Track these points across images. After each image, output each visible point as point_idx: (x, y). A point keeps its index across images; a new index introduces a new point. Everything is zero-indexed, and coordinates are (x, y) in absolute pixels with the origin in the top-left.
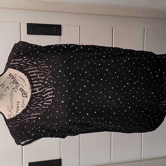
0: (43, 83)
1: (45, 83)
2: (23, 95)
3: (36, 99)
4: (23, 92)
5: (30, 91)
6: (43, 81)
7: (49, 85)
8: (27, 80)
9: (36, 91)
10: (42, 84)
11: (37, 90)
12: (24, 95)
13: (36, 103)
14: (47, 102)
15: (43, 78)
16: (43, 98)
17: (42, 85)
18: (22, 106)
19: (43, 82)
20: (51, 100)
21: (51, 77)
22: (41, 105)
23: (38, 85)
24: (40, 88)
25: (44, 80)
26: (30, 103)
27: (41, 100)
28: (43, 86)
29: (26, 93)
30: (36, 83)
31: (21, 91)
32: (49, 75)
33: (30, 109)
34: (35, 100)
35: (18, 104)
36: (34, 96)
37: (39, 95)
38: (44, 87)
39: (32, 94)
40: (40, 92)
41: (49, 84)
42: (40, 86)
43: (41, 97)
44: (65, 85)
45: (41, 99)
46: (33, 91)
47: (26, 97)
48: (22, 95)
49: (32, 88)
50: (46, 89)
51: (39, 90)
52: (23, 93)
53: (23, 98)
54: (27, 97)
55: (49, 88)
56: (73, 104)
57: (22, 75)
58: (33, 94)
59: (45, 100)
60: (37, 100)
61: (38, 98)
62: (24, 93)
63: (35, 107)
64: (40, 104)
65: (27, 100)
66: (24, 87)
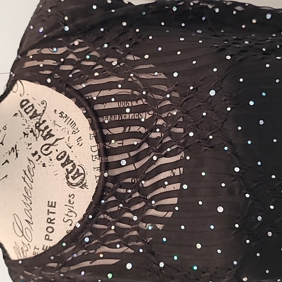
0: (145, 138)
1: (154, 135)
2: (70, 180)
3: (116, 194)
4: (69, 167)
5: (97, 163)
6: (143, 130)
7: (168, 144)
8: (83, 124)
9: (118, 165)
10: (139, 141)
11: (124, 163)
12: (73, 178)
13: (116, 209)
14: (157, 208)
15: (144, 117)
16: (144, 191)
17: (140, 145)
18: (67, 218)
19: (147, 133)
20: (174, 201)
21: (175, 113)
22: (135, 218)
23: (127, 142)
24: (132, 154)
25: (150, 125)
26: (96, 207)
27: (137, 201)
28: (145, 146)
29: (81, 171)
30: (117, 137)
31: (63, 165)
32: (169, 108)
33: (93, 230)
34: (113, 198)
35: (52, 210)
36: (110, 185)
37: (129, 180)
38: (147, 152)
39: (101, 176)
40: (131, 168)
41: (168, 139)
42: (132, 147)
43: (136, 187)
45: (137, 194)
46: (105, 166)
47: (82, 185)
48: (67, 178)
49: (105, 152)
50: (155, 158)
51: (130, 161)
52: (69, 173)
53: (71, 191)
54: (85, 185)
55: (166, 156)
57: (68, 105)
58: (106, 175)
59: (152, 199)
60: (121, 198)
61: (123, 191)
62: (72, 171)
63: (114, 223)
64: (134, 213)
65: (84, 199)
66: (76, 148)
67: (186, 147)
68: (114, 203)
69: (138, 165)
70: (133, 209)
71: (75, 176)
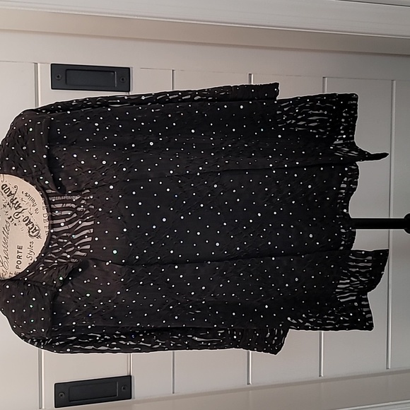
0: (74, 211)
1: (79, 209)
2: (31, 233)
3: (58, 243)
4: (30, 226)
5: (47, 224)
6: (74, 206)
7: (88, 215)
8: (40, 200)
9: (59, 225)
10: (72, 212)
11: (62, 224)
13: (57, 251)
14: (81, 251)
15: (75, 198)
16: (74, 241)
17: (72, 215)
18: (29, 256)
19: (76, 208)
20: (88, 247)
21: (92, 197)
22: (69, 256)
23: (64, 213)
24: (67, 220)
25: (78, 203)
26: (46, 250)
27: (70, 246)
28: (75, 215)
29: (37, 228)
30: (60, 210)
31: (27, 224)
32: (88, 194)
33: (44, 263)
34: (56, 245)
35: (20, 250)
36: (54, 237)
37: (65, 235)
38: (76, 219)
39: (49, 231)
40: (66, 228)
41: (88, 212)
42: (67, 216)
43: (70, 239)
44: (121, 216)
45: (70, 243)
46: (52, 226)
47: (38, 236)
48: (29, 232)
49: (51, 218)
50: (80, 222)
51: (66, 224)
52: (30, 229)
53: (31, 240)
55: (87, 221)
56: (137, 257)
58: (52, 231)
59: (78, 245)
60: (61, 244)
61: (62, 240)
62: (32, 228)
63: (56, 259)
64: (68, 253)
65: (39, 245)
66: (34, 215)
67: (97, 216)
68: (57, 248)
69: (70, 226)
70: (67, 251)
71: (33, 231)
